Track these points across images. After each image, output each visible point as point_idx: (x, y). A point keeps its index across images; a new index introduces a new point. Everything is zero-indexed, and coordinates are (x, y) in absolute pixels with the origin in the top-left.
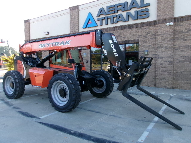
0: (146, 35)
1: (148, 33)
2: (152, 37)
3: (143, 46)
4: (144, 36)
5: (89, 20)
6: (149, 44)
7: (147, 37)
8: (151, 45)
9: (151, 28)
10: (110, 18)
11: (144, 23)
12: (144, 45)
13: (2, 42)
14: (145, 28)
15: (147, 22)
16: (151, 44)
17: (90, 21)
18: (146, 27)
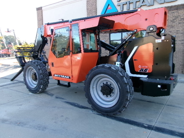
0: (174, 19)
1: (177, 17)
2: (181, 22)
3: (169, 31)
4: (171, 21)
5: (109, 5)
6: (177, 29)
7: (175, 22)
8: (179, 31)
9: (180, 12)
10: (133, 2)
11: (171, 7)
12: (171, 30)
13: (8, 31)
14: (173, 13)
15: (175, 6)
16: (179, 29)
17: (109, 7)
18: (173, 11)
